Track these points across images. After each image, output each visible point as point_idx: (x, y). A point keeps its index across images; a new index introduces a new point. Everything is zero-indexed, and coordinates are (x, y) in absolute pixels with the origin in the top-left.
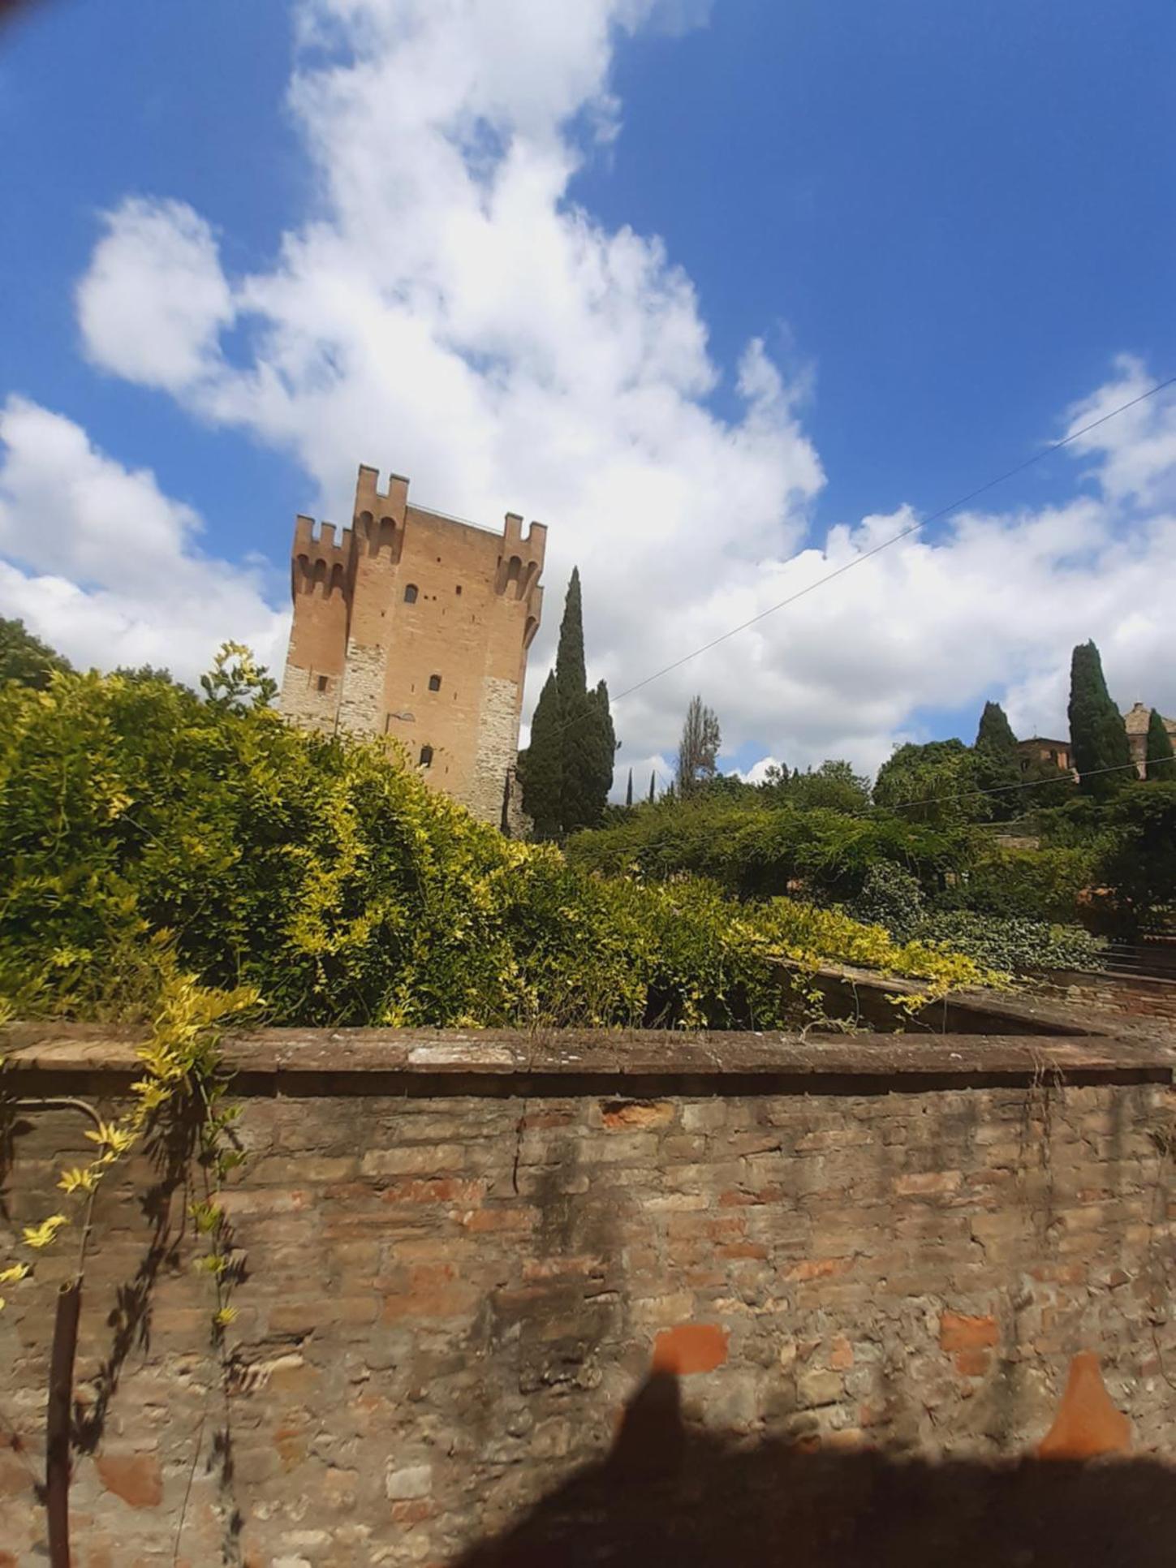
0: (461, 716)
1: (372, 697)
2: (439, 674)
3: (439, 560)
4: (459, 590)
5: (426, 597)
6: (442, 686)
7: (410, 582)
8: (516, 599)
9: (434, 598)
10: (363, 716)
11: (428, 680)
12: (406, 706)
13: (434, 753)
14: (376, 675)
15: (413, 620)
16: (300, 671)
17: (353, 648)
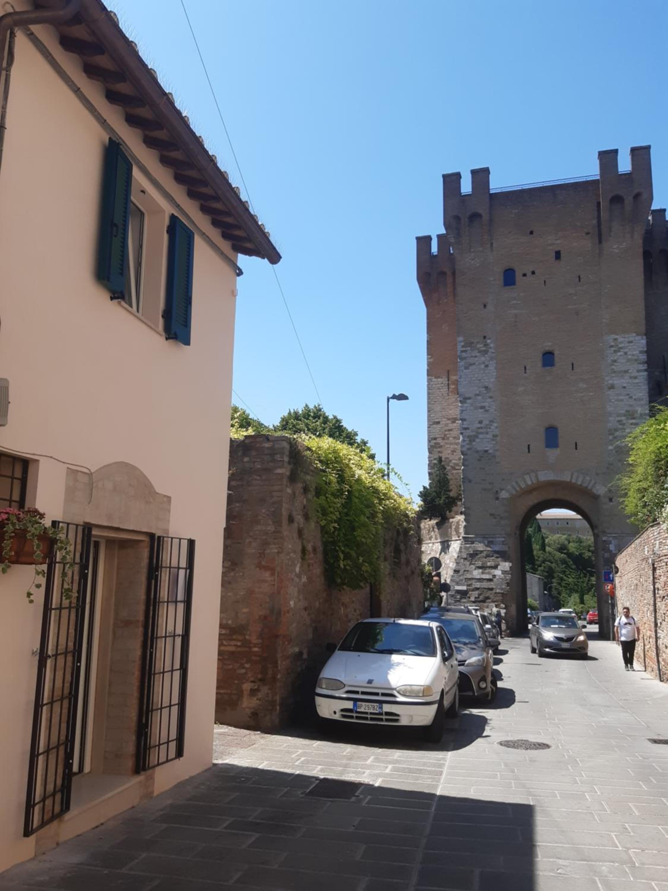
0: (582, 385)
1: (486, 388)
2: (551, 348)
3: (531, 233)
4: (558, 255)
6: (556, 359)
7: (506, 266)
9: (533, 273)
10: (482, 407)
11: (540, 358)
12: (521, 389)
13: (559, 431)
14: (487, 366)
15: (515, 302)
16: (439, 380)
17: (463, 347)
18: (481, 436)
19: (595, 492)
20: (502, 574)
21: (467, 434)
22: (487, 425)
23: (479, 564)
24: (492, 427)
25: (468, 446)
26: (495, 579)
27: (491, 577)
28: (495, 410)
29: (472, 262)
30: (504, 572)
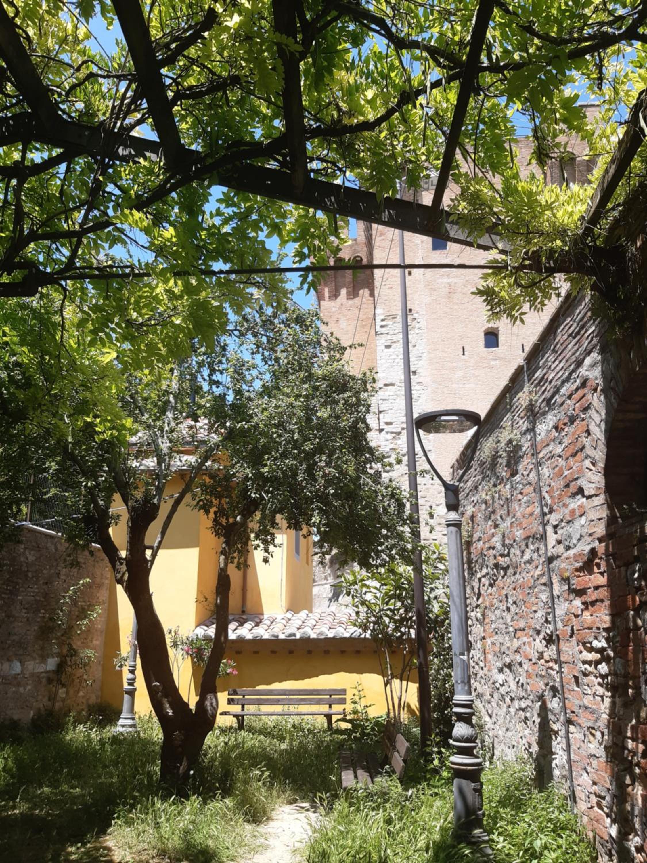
1: (414, 373)
2: (495, 326)
6: (501, 338)
11: (481, 337)
12: (459, 374)
14: (414, 346)
17: (383, 320)
21: (390, 430)
25: (392, 446)
28: (426, 401)
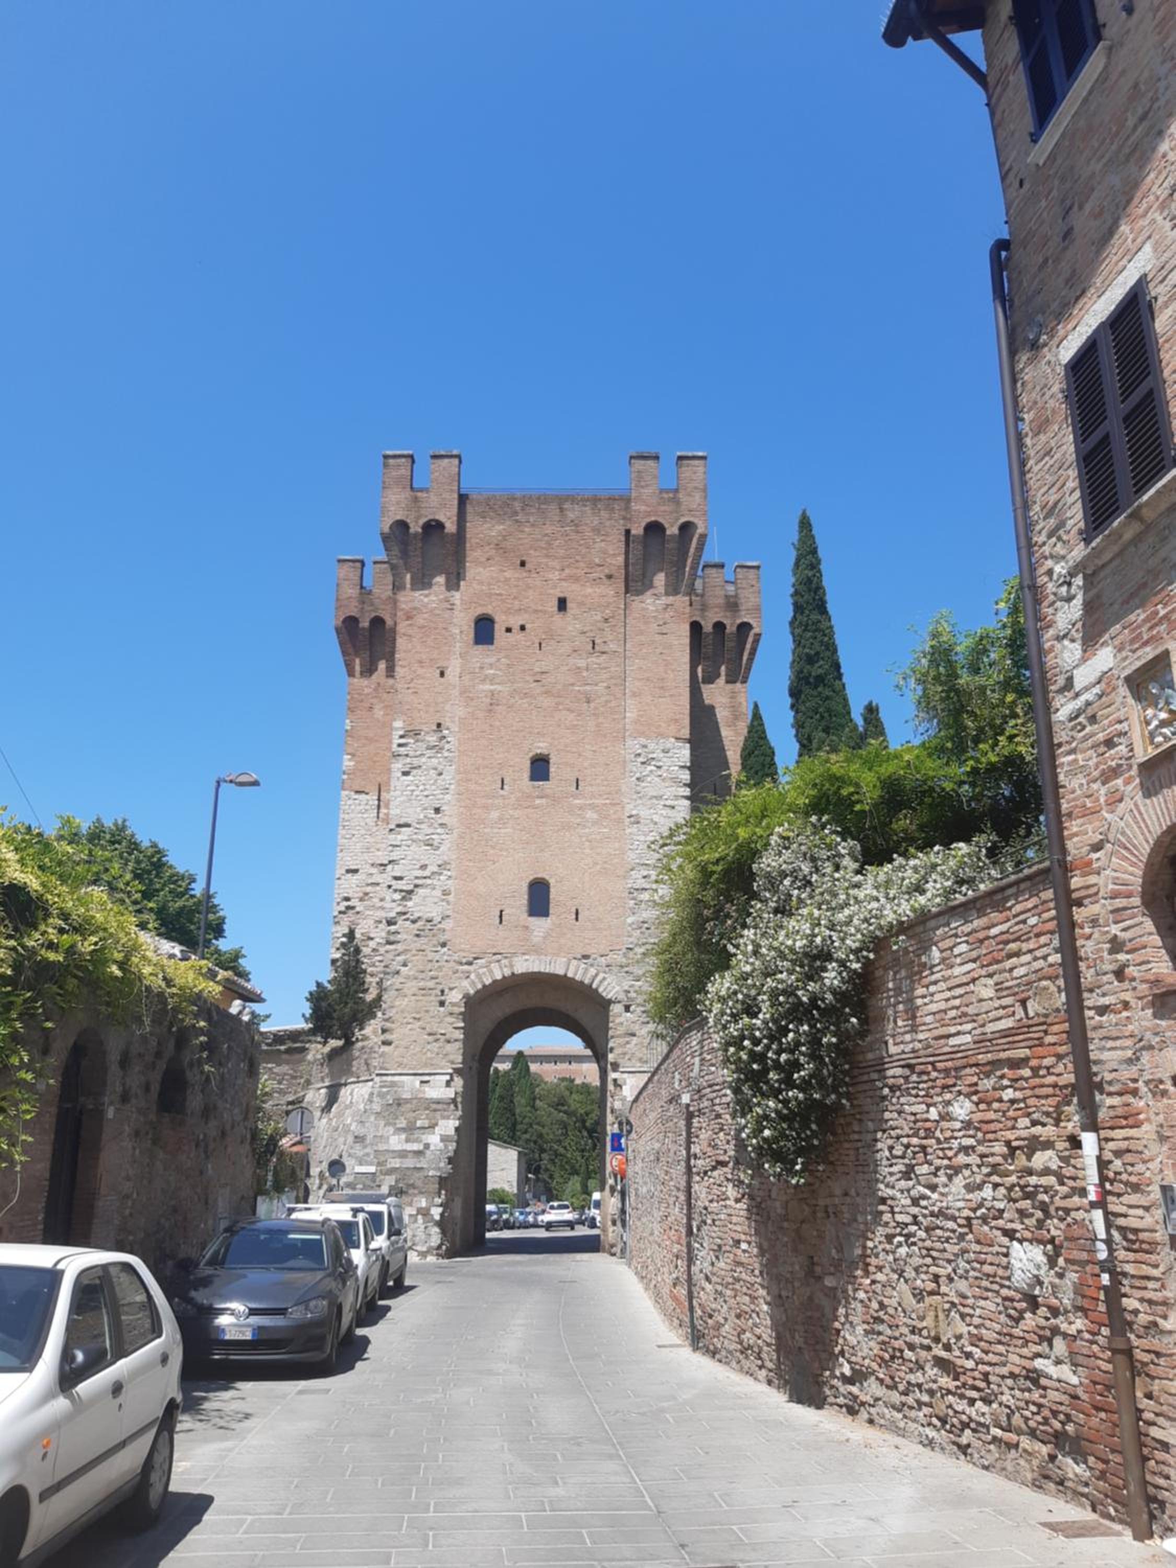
0: (590, 815)
1: (437, 810)
2: (545, 752)
3: (523, 564)
4: (562, 604)
5: (509, 630)
6: (553, 769)
7: (480, 611)
8: (667, 594)
9: (523, 628)
10: (427, 843)
11: (527, 764)
12: (495, 815)
13: (552, 890)
14: (440, 774)
15: (492, 672)
16: (363, 797)
17: (402, 737)
18: (421, 891)
19: (604, 994)
20: (442, 1140)
21: (399, 887)
22: (433, 873)
23: (402, 1123)
24: (442, 878)
25: (399, 909)
26: (428, 1152)
27: (421, 1147)
28: (449, 849)
29: (426, 600)
30: (444, 1139)
